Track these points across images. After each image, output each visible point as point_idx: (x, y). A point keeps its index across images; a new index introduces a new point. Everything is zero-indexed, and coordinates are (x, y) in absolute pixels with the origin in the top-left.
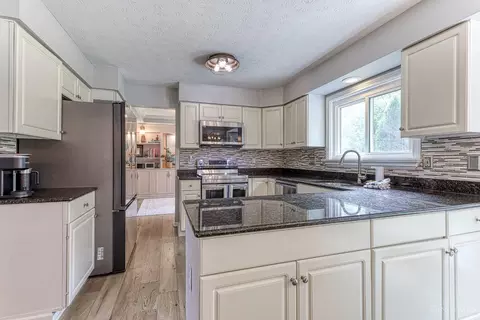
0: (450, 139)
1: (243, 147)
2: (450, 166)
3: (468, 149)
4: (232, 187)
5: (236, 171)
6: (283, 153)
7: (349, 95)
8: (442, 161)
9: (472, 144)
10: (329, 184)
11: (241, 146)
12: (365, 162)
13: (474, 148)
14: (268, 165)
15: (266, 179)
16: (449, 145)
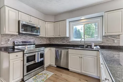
0: (110, 36)
1: (40, 36)
2: (110, 42)
3: (114, 38)
4: (39, 53)
5: (34, 46)
6: (50, 39)
7: (79, 22)
8: (108, 41)
9: (115, 37)
10: (76, 48)
11: (38, 35)
12: (86, 41)
13: (115, 38)
14: (45, 43)
15: (49, 48)
16: (109, 37)
